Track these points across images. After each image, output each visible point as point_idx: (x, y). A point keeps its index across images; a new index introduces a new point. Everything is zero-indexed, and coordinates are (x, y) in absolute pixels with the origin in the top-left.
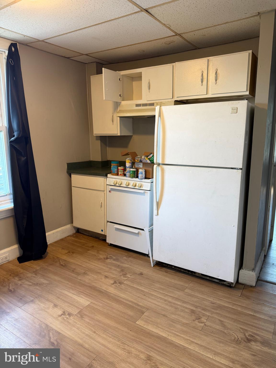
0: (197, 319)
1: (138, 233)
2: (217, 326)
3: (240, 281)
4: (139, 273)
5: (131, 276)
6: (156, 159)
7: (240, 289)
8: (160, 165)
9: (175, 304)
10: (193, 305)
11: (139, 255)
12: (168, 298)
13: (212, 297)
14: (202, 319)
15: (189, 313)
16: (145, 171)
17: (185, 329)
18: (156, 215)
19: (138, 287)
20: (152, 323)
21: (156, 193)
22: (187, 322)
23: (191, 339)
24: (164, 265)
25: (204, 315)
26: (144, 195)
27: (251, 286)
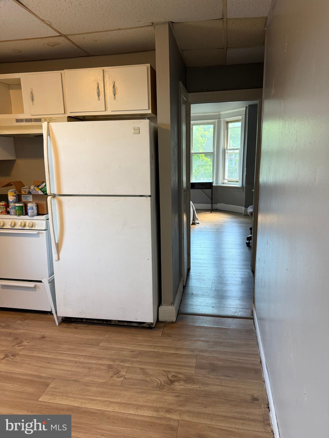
0: (116, 374)
1: (35, 287)
2: (139, 376)
3: (161, 319)
4: (40, 336)
5: (28, 343)
6: (49, 189)
7: (160, 328)
8: (55, 196)
9: (88, 364)
10: (109, 359)
11: (39, 315)
12: (79, 358)
13: (131, 344)
14: (121, 373)
15: (105, 370)
16: (36, 206)
17: (101, 390)
18: (56, 261)
19: (40, 355)
20: (60, 395)
21: (54, 232)
22: (104, 381)
23: (109, 400)
24: (73, 320)
25: (123, 367)
26: (39, 236)
27: (172, 323)
